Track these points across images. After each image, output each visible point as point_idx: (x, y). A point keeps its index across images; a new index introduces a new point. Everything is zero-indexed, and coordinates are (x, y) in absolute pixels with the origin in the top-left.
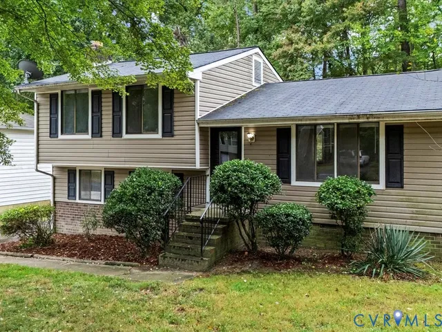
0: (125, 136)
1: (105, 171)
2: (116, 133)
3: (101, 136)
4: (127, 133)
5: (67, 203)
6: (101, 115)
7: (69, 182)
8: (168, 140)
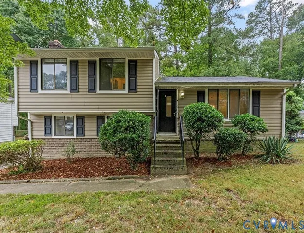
0: (98, 91)
1: (77, 117)
2: (92, 89)
3: (78, 92)
4: (100, 90)
5: (44, 139)
6: (78, 77)
7: (45, 125)
8: (133, 95)
